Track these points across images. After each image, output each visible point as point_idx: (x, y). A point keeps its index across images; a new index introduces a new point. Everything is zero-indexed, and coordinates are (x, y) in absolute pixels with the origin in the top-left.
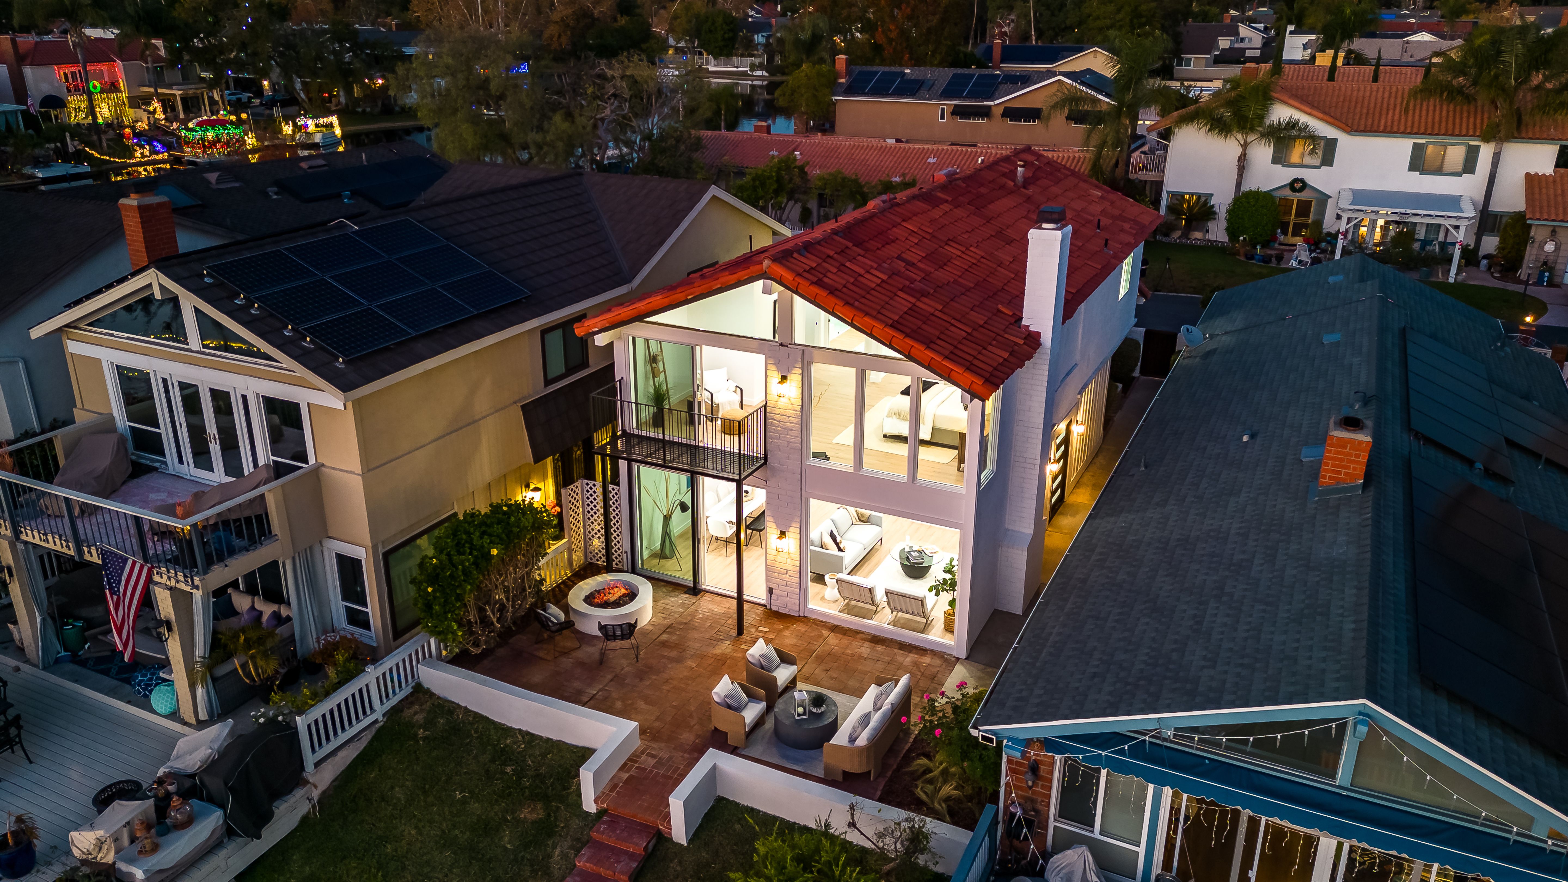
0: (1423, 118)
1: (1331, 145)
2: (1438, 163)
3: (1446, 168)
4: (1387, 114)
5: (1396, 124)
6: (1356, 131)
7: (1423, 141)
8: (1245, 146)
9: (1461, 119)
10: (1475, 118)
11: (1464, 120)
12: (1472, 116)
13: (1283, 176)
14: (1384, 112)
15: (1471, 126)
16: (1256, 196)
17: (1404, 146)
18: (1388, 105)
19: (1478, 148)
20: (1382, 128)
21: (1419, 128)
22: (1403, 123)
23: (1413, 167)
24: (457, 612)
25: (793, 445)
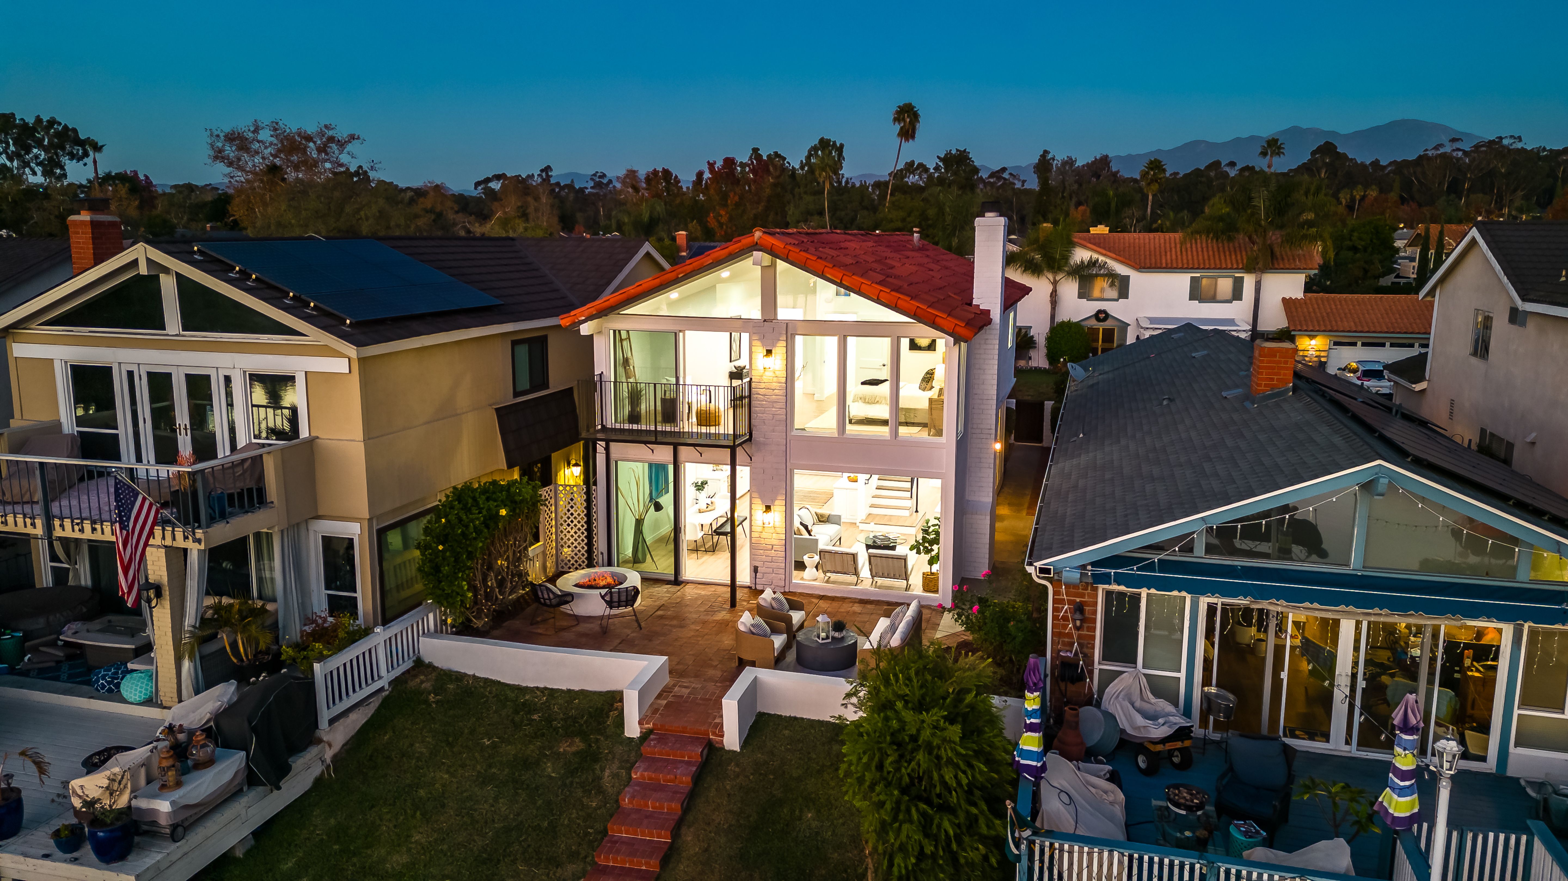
0: (1195, 258)
1: (1125, 281)
2: (1212, 293)
3: (1219, 297)
4: (1166, 255)
5: (1174, 262)
6: (1144, 268)
7: (1198, 275)
8: (1055, 283)
9: (1225, 256)
10: (1236, 257)
11: (1228, 257)
12: (1233, 253)
13: (1088, 308)
14: (1163, 253)
15: (1234, 261)
16: (1068, 326)
17: (1182, 281)
18: (1165, 249)
19: (1242, 278)
20: (1164, 265)
21: (1193, 264)
22: (1180, 261)
23: (1192, 297)
24: (467, 572)
25: (778, 417)
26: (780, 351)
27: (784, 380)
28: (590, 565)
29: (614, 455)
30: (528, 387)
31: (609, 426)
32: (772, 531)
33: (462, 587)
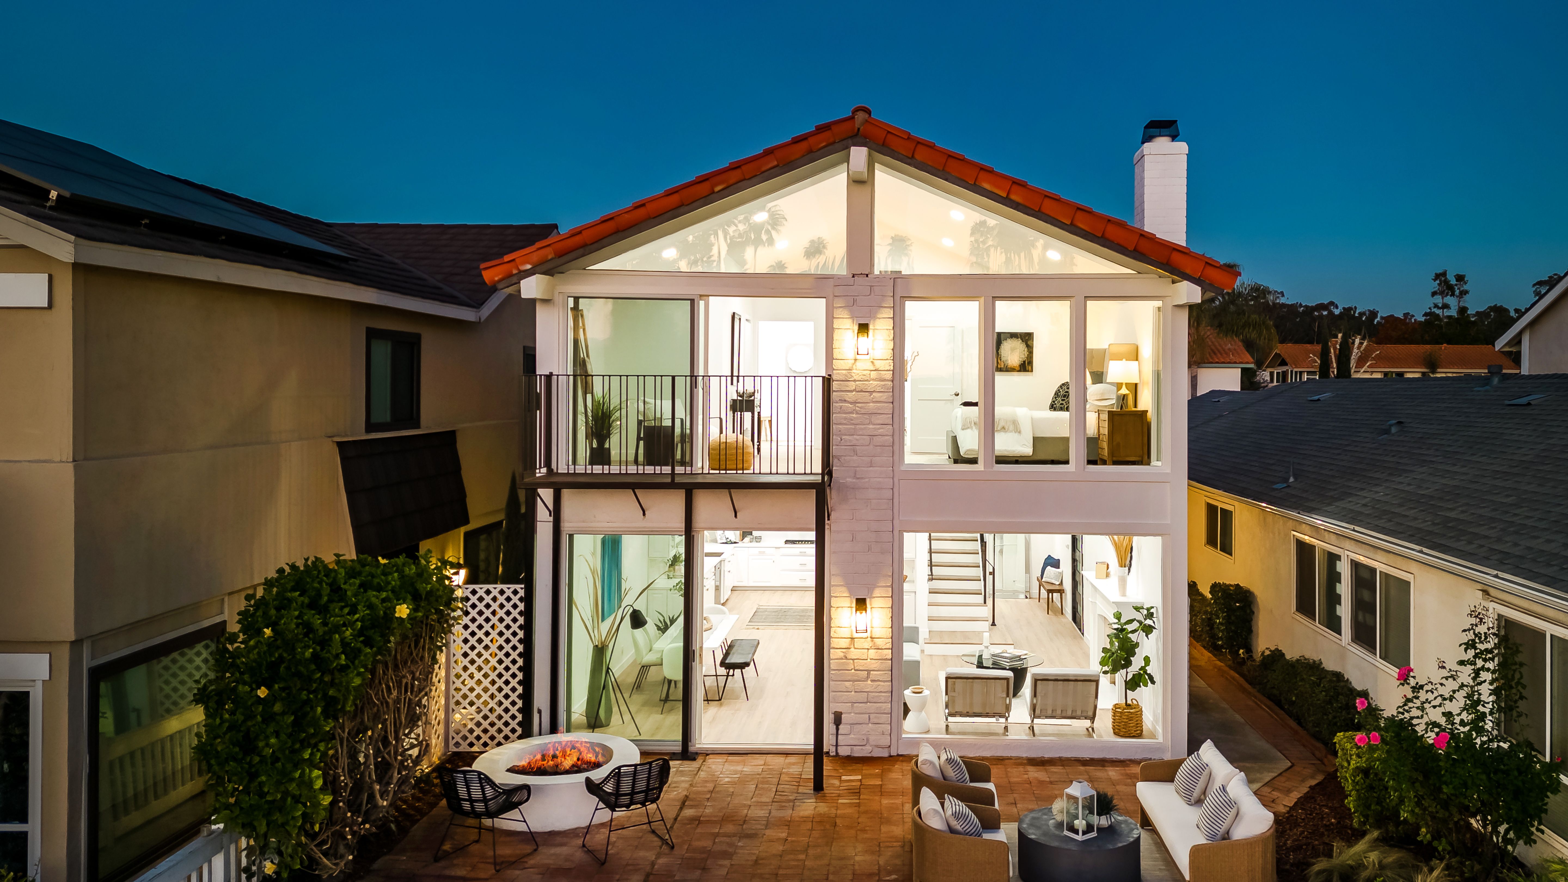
24: (322, 746)
25: (878, 440)
26: (881, 328)
27: (889, 375)
28: (527, 733)
29: (567, 526)
30: (388, 419)
31: (562, 469)
32: (867, 644)
33: (311, 783)
